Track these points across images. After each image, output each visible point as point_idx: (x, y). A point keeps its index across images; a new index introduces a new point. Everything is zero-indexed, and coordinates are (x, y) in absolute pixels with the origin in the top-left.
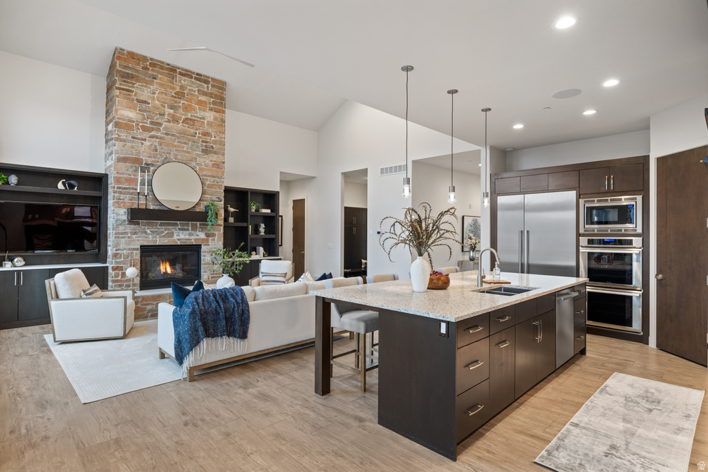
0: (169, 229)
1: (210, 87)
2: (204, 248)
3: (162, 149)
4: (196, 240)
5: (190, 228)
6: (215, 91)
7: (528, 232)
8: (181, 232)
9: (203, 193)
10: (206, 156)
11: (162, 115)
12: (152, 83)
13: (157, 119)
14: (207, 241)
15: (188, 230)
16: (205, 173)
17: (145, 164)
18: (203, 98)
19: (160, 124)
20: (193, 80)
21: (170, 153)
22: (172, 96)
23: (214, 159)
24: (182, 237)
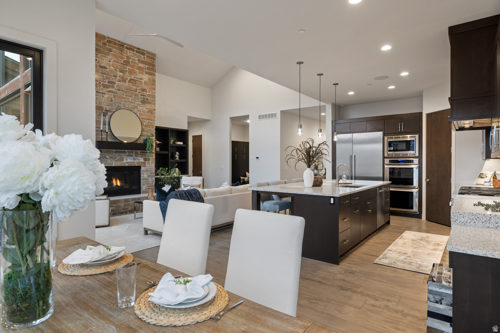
0: (120, 155)
1: (146, 58)
2: (143, 169)
3: (116, 100)
4: (137, 163)
5: (134, 155)
6: (149, 60)
7: (355, 156)
8: (128, 157)
9: (142, 131)
10: (143, 105)
11: (115, 76)
12: (108, 54)
13: (112, 79)
14: (145, 163)
15: (133, 156)
16: (143, 117)
17: (105, 110)
18: (141, 65)
19: (114, 83)
20: (135, 52)
21: (121, 103)
22: (122, 64)
23: (149, 107)
24: (129, 161)
